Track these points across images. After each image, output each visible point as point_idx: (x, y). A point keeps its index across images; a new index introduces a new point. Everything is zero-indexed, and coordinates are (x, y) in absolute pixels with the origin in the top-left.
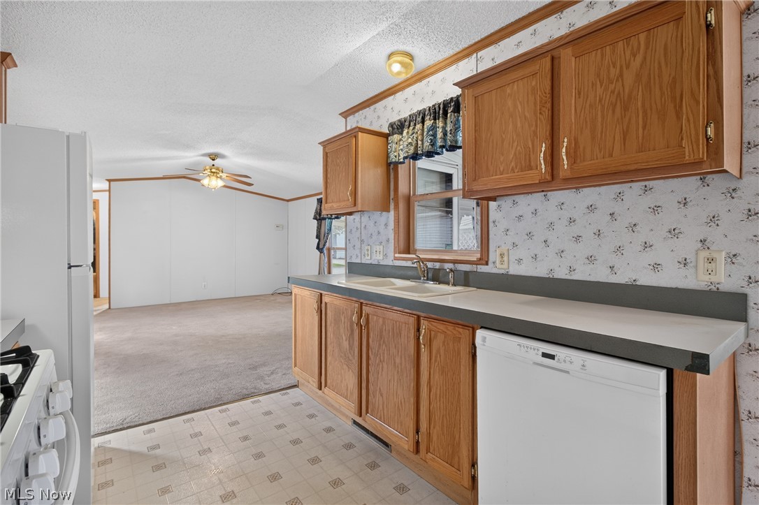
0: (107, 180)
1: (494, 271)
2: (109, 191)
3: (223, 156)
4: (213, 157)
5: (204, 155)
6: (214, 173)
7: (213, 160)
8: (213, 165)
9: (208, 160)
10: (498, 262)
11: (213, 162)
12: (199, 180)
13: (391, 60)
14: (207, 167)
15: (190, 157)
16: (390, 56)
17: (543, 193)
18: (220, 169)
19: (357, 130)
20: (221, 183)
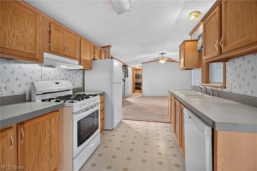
0: (142, 63)
1: (228, 91)
3: (165, 53)
4: (162, 54)
5: (160, 54)
6: (162, 59)
7: (162, 55)
9: (161, 55)
10: (228, 88)
11: (162, 56)
13: (191, 15)
14: (161, 57)
15: (156, 55)
16: (190, 14)
17: (242, 57)
18: (164, 57)
19: (185, 41)
20: (164, 61)
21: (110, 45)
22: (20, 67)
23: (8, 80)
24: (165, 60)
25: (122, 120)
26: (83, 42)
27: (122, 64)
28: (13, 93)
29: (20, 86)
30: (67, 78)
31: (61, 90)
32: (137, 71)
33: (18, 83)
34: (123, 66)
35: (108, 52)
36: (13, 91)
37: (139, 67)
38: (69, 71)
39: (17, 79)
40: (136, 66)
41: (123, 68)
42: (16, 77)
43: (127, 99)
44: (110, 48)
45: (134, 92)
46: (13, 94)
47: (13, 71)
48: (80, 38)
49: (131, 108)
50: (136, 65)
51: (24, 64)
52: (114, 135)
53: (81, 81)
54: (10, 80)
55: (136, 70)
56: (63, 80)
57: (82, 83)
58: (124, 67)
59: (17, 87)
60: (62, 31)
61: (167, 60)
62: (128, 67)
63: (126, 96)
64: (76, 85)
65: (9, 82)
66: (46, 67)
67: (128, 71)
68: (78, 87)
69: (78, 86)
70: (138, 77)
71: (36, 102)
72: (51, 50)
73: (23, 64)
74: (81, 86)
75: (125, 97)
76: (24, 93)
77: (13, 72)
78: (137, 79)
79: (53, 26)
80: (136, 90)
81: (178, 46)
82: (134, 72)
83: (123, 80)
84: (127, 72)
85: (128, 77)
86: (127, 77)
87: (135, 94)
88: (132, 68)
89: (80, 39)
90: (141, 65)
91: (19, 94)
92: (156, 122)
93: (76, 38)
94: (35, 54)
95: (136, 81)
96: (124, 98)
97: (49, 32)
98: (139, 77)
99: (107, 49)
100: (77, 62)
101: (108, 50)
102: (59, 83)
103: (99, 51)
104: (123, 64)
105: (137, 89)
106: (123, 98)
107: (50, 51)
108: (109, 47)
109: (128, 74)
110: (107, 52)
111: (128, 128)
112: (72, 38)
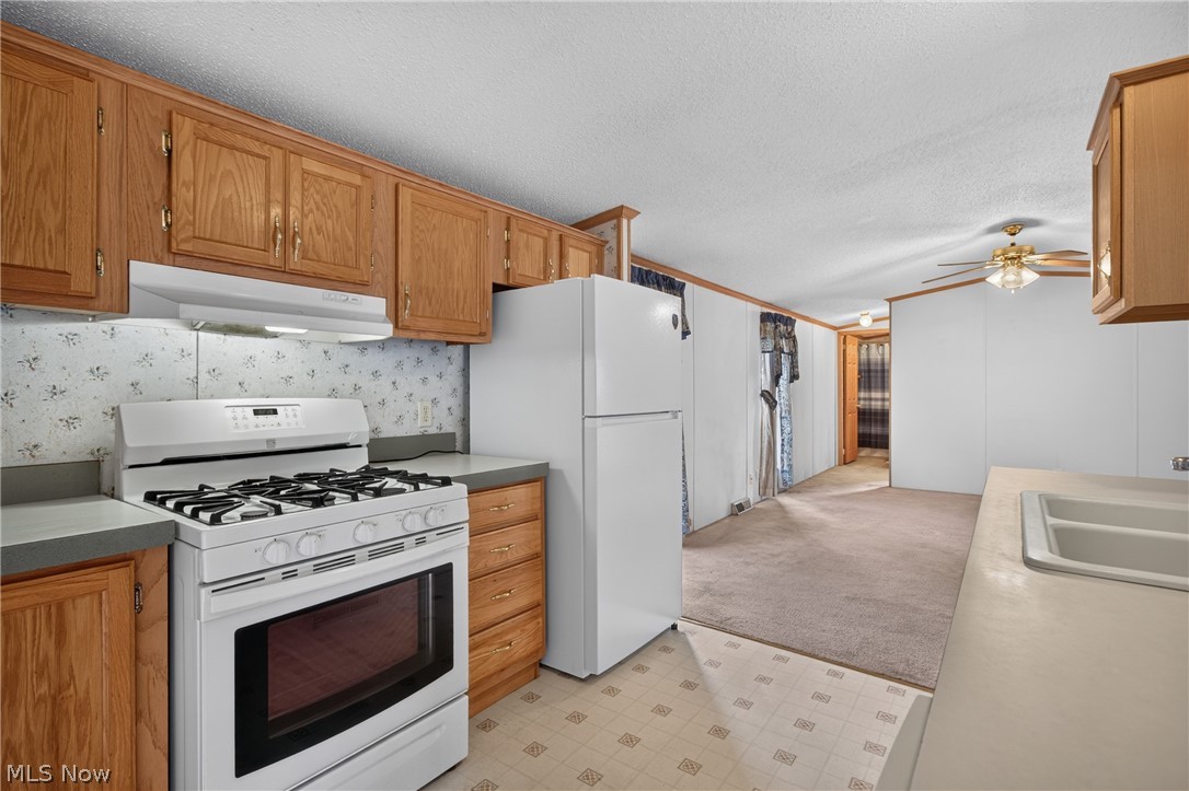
0: (887, 300)
2: (890, 318)
4: (1013, 227)
5: (993, 230)
6: (1012, 258)
7: (1013, 234)
8: (1013, 244)
9: (1004, 238)
11: (1012, 239)
12: (983, 280)
14: (998, 253)
15: (970, 239)
18: (1027, 248)
19: (1117, 84)
20: (1029, 276)
21: (622, 206)
22: (70, 337)
23: (6, 395)
24: (1032, 266)
25: (682, 626)
26: (412, 195)
27: (759, 309)
28: (35, 452)
29: (70, 422)
30: (356, 388)
31: (278, 447)
32: (873, 346)
33: (61, 408)
34: (765, 318)
35: (613, 243)
36: (35, 446)
37: (874, 321)
38: (370, 350)
39: (54, 391)
40: (858, 315)
41: (763, 331)
42: (52, 384)
43: (785, 500)
44: (625, 222)
45: (846, 461)
46: (33, 457)
47: (34, 355)
48: (391, 179)
49: (778, 555)
50: (855, 310)
51: (93, 321)
52: (577, 717)
53: (455, 402)
54: (18, 394)
55: (865, 338)
56: (329, 396)
57: (458, 413)
58: (770, 326)
59: (57, 426)
60: (255, 147)
61: (1053, 265)
62: (800, 328)
63: (785, 483)
64: (420, 423)
65: (11, 405)
66: (222, 336)
67: (795, 346)
68: (433, 430)
69: (429, 423)
70: (874, 376)
71: (120, 499)
72: (174, 245)
73: (88, 321)
74: (450, 425)
75: (781, 486)
76: (92, 454)
77: (35, 359)
78: (870, 391)
79: (185, 128)
80: (865, 452)
81: (1086, 143)
82: (852, 350)
83: (762, 395)
84: (793, 355)
85: (794, 377)
86: (791, 381)
87: (852, 472)
88: (835, 328)
89: (397, 186)
90: (884, 310)
91: (69, 460)
92: (899, 681)
93: (357, 180)
94: (65, 273)
95: (865, 399)
96: (770, 491)
97: (165, 161)
98: (869, 377)
99: (607, 228)
100: (377, 305)
101: (615, 234)
102: (279, 409)
103: (546, 240)
104: (766, 310)
105: (870, 446)
106: (765, 494)
107: (172, 253)
108: (616, 215)
109: (794, 365)
110: (607, 246)
111: (688, 685)
112: (328, 179)
